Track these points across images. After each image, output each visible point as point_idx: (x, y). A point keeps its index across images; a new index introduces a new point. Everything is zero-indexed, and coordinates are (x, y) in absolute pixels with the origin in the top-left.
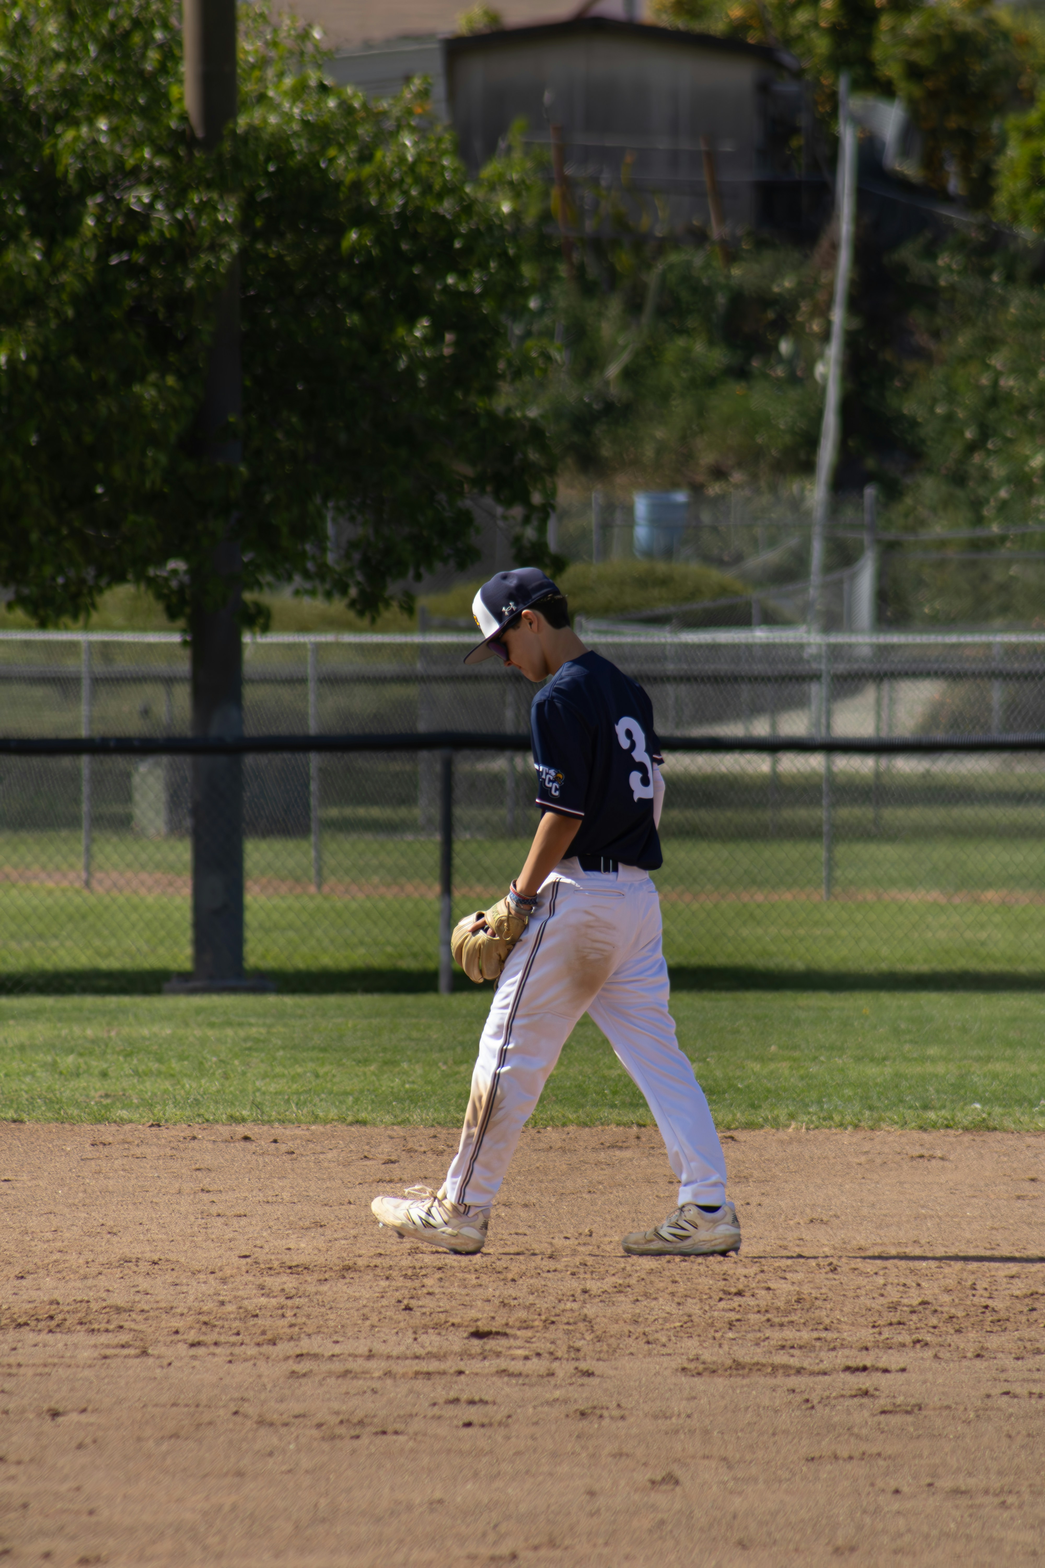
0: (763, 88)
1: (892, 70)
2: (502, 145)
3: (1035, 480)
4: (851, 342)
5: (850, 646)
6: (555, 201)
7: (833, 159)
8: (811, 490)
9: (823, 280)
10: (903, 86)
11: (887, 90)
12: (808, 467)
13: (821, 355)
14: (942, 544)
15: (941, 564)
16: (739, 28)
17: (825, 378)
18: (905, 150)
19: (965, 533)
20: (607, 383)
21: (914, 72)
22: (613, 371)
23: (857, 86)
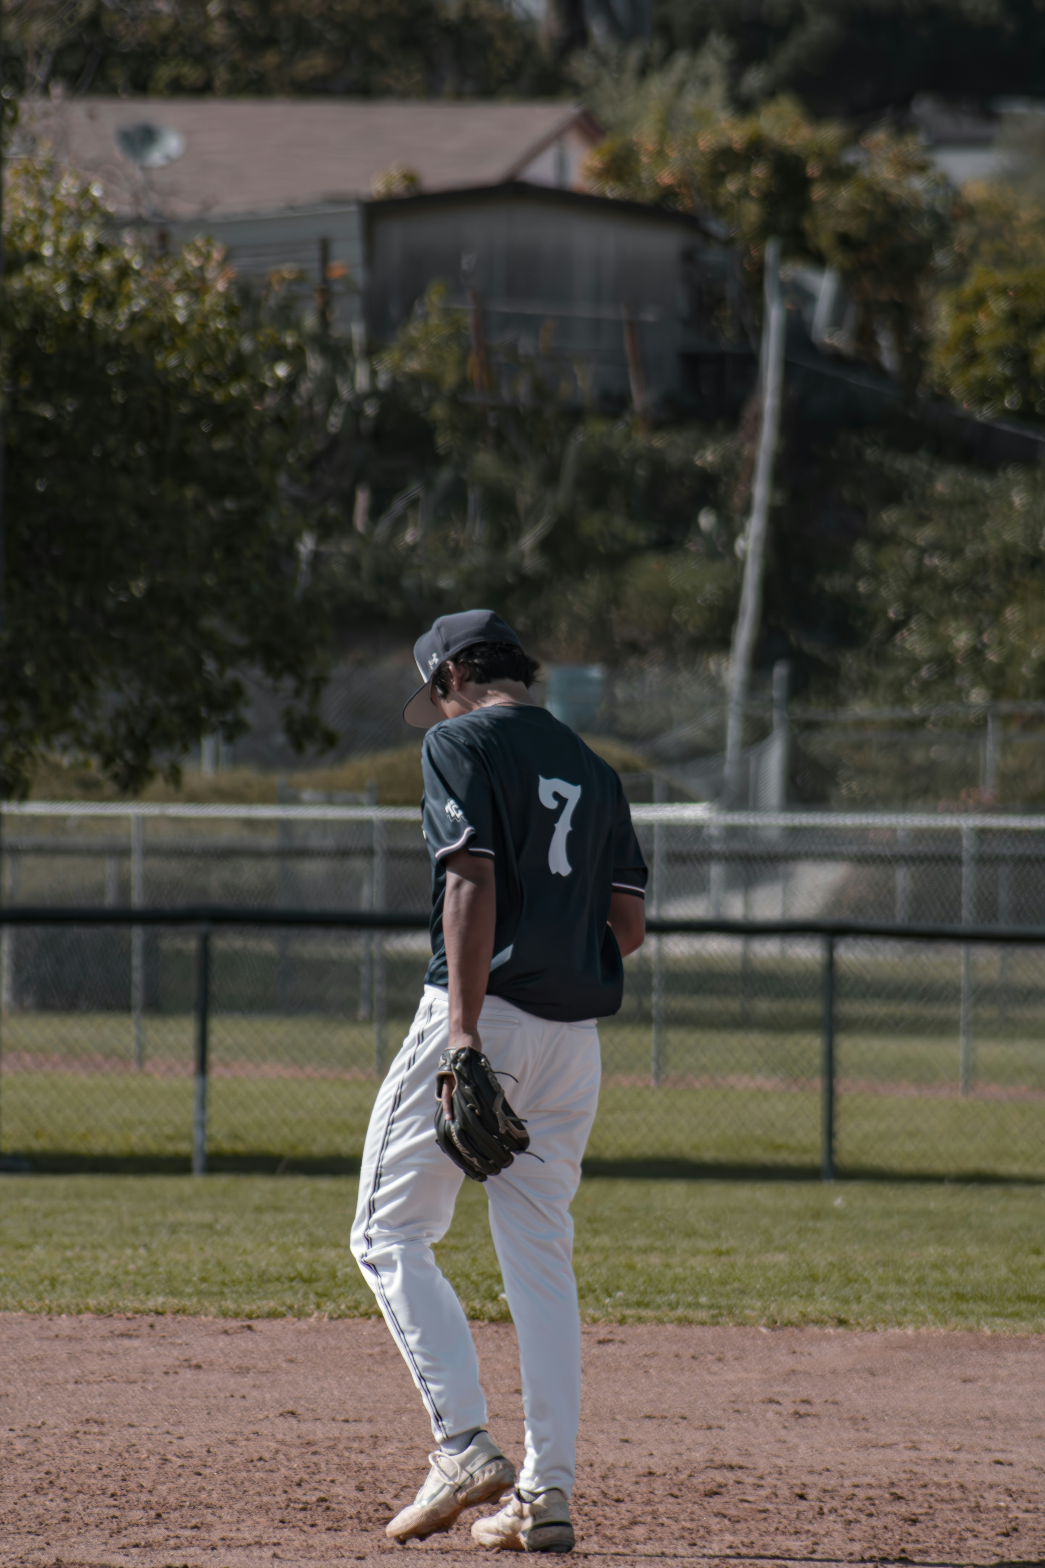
0: (689, 257)
1: (824, 241)
2: (418, 310)
3: (959, 661)
4: (774, 516)
5: (756, 828)
6: (473, 367)
7: (759, 331)
8: (727, 669)
9: (746, 452)
10: (838, 257)
11: (819, 260)
12: (725, 643)
13: (742, 529)
14: (861, 724)
15: (859, 747)
16: (669, 193)
17: (745, 553)
18: (837, 320)
19: (887, 713)
20: (522, 555)
21: (845, 241)
22: (528, 541)
23: (785, 254)
